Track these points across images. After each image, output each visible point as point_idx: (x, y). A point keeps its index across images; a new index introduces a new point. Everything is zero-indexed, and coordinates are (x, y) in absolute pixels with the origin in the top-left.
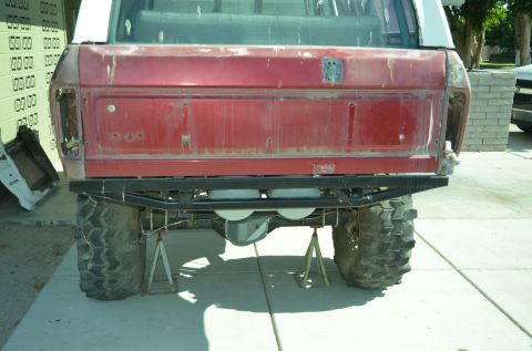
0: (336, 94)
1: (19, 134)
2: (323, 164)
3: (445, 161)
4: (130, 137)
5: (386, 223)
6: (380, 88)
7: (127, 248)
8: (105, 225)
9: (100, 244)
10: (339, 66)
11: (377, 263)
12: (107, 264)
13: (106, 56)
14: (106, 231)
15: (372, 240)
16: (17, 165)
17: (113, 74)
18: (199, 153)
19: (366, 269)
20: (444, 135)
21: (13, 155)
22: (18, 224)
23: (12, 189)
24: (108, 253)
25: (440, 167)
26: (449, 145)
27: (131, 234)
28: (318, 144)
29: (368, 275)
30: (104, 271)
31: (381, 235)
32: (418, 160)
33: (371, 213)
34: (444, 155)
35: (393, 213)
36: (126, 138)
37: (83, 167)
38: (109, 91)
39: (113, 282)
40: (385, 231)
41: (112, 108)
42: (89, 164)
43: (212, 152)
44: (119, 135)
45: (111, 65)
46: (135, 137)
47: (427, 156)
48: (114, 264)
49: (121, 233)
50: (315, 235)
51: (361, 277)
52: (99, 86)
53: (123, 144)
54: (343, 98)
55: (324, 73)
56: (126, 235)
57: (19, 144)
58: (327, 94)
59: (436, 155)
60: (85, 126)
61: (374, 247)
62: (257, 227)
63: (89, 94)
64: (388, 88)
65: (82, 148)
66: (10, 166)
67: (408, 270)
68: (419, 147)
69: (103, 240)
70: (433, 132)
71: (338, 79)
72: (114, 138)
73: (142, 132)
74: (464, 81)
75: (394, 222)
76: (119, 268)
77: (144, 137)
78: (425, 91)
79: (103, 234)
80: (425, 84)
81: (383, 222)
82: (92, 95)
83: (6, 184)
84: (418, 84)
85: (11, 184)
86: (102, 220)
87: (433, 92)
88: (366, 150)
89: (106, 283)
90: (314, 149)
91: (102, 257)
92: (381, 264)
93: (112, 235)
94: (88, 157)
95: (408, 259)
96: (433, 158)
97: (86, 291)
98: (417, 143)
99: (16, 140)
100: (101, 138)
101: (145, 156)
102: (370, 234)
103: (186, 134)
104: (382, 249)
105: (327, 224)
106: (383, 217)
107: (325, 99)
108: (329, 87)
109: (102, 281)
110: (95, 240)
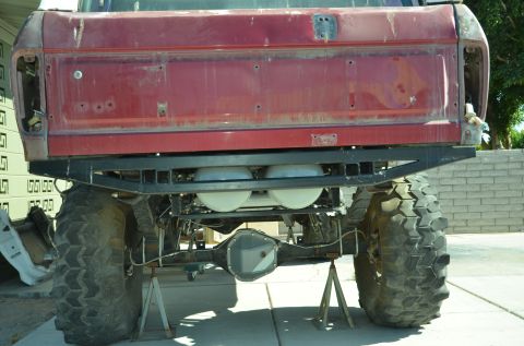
0: (331, 52)
1: (29, 215)
2: (323, 133)
3: (469, 128)
4: (99, 107)
5: (411, 234)
6: (380, 43)
7: (109, 270)
8: (84, 241)
9: (78, 265)
10: (332, 22)
11: (406, 284)
12: (84, 289)
13: (73, 20)
14: (84, 248)
15: (396, 254)
16: (22, 240)
17: (80, 38)
18: (178, 124)
19: (394, 293)
20: (463, 96)
21: (21, 232)
22: (15, 296)
23: (13, 262)
24: (86, 276)
25: (463, 134)
26: (470, 108)
27: (114, 254)
28: (315, 109)
29: (397, 302)
30: (81, 298)
31: (408, 247)
32: (435, 126)
33: (393, 223)
34: (467, 120)
35: (419, 221)
36: (95, 107)
37: (45, 143)
38: (76, 56)
39: (93, 314)
40: (410, 243)
41: (79, 75)
42: (53, 140)
43: (193, 122)
44: (87, 105)
45: (78, 28)
46: (105, 107)
47: (446, 122)
48: (94, 290)
49: (102, 251)
50: (333, 267)
51: (390, 307)
52: (65, 51)
53: (90, 115)
54: (340, 56)
55: (315, 29)
56: (107, 254)
57: (28, 224)
58: (321, 53)
59: (457, 121)
60: (49, 97)
61: (400, 263)
62: (264, 255)
63: (54, 60)
64: (389, 43)
65: (45, 121)
66: (12, 237)
67: (445, 295)
68: (434, 112)
69: (80, 260)
70: (449, 93)
71: (331, 36)
72: (81, 109)
73: (113, 102)
74: (477, 33)
75: (420, 231)
76: (99, 296)
77: (114, 106)
78: (434, 46)
79: (81, 253)
80: (433, 38)
81: (406, 232)
82: (57, 61)
83: (7, 256)
84: (425, 37)
85: (13, 257)
86: (81, 237)
87: (443, 47)
88: (372, 116)
89: (83, 316)
90: (310, 116)
91: (80, 280)
92: (411, 284)
93: (92, 254)
94: (51, 133)
95: (444, 278)
96: (453, 124)
97: (61, 329)
98: (432, 106)
99: (26, 220)
100: (67, 109)
101: (117, 130)
102: (394, 247)
103: (162, 102)
104: (410, 265)
105: (345, 253)
106: (406, 226)
107: (318, 58)
108: (321, 44)
109: (80, 312)
110: (72, 260)
